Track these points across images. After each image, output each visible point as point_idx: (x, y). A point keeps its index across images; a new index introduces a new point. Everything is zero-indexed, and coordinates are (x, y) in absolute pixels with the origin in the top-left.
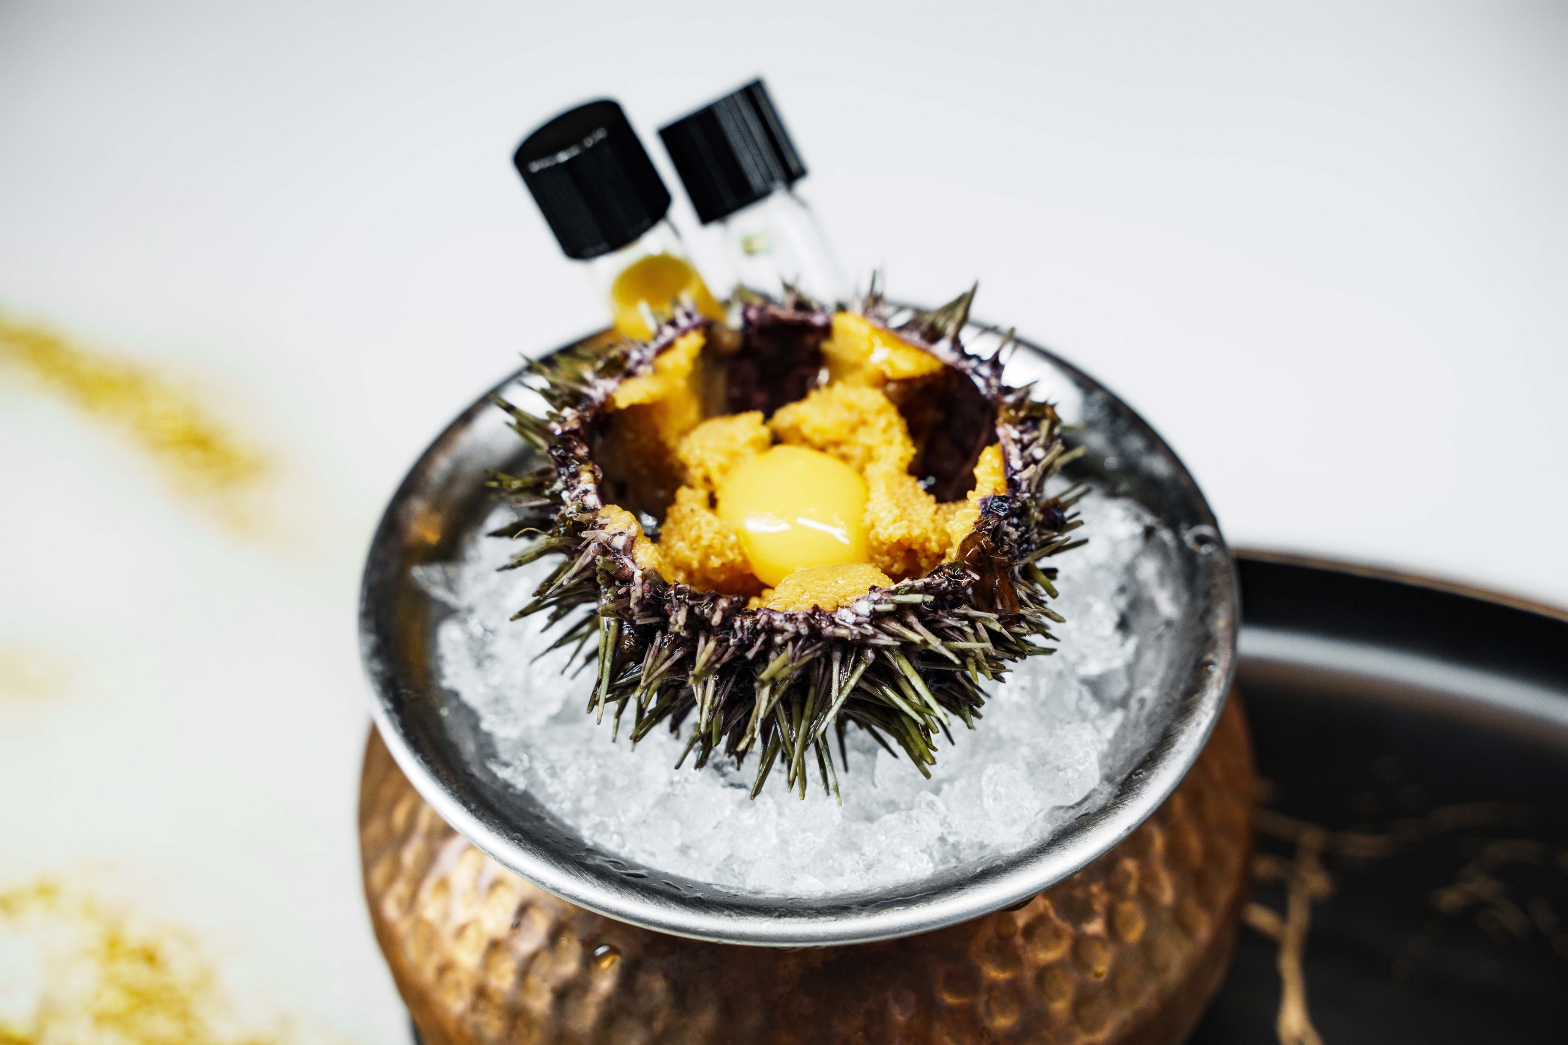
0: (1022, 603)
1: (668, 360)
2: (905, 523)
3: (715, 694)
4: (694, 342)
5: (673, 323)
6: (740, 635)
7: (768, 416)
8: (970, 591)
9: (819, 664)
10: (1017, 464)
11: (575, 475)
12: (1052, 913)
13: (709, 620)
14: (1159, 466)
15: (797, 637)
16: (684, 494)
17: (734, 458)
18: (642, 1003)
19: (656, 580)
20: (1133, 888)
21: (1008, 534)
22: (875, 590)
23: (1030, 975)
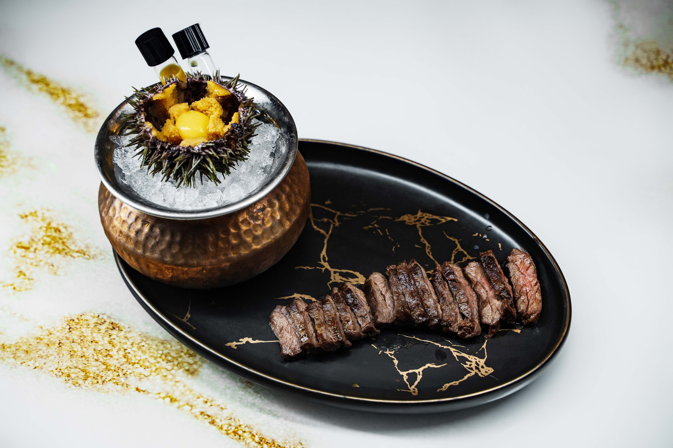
0: (238, 147)
1: (166, 90)
2: (215, 128)
3: (167, 164)
4: (173, 86)
5: (169, 81)
6: (172, 151)
7: (190, 104)
8: (225, 144)
9: (190, 158)
10: (241, 116)
11: (140, 115)
12: (248, 218)
13: (165, 147)
15: (184, 152)
16: (168, 121)
17: (180, 113)
18: (154, 234)
19: (155, 138)
20: (269, 215)
21: (236, 132)
22: (203, 142)
23: (242, 232)
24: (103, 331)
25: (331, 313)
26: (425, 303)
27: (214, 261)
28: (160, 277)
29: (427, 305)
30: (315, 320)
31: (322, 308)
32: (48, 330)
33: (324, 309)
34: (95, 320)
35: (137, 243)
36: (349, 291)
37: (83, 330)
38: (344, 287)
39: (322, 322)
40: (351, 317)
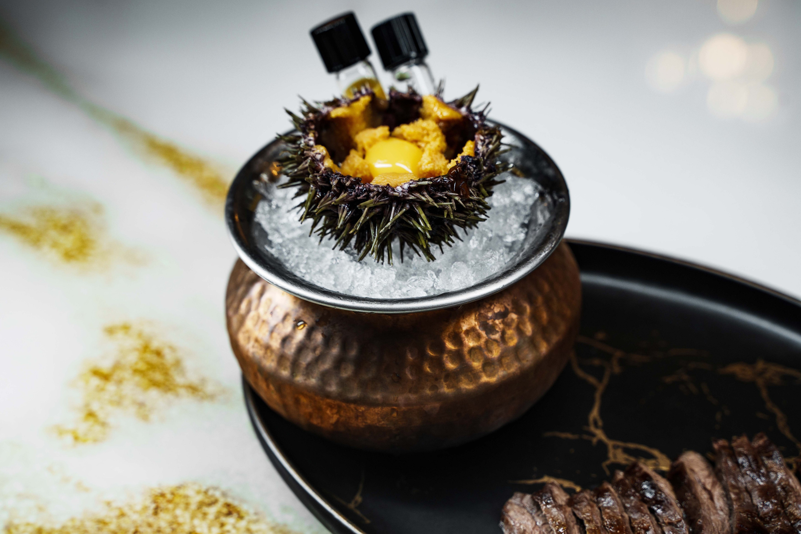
0: (471, 195)
1: (356, 105)
2: (432, 164)
3: (346, 215)
4: (367, 99)
6: (357, 191)
7: (391, 130)
8: (450, 186)
9: (388, 207)
10: (480, 147)
11: (308, 135)
12: (478, 327)
13: (345, 184)
14: (550, 172)
15: (379, 193)
16: (353, 153)
17: (374, 141)
18: (312, 344)
19: (329, 171)
20: (514, 325)
21: (470, 169)
22: (411, 180)
23: (466, 350)
24: (211, 516)
25: (614, 512)
26: (790, 512)
27: (413, 397)
28: (315, 422)
29: (795, 516)
30: (585, 522)
31: (598, 503)
32: (120, 509)
33: (601, 505)
34: (200, 498)
35: (281, 358)
36: (646, 477)
37: (178, 512)
38: (637, 469)
39: (598, 527)
40: (652, 523)
